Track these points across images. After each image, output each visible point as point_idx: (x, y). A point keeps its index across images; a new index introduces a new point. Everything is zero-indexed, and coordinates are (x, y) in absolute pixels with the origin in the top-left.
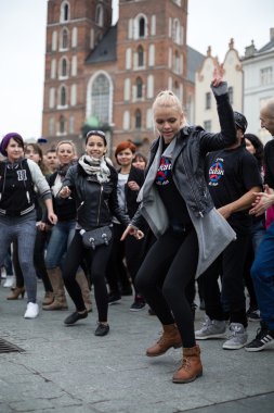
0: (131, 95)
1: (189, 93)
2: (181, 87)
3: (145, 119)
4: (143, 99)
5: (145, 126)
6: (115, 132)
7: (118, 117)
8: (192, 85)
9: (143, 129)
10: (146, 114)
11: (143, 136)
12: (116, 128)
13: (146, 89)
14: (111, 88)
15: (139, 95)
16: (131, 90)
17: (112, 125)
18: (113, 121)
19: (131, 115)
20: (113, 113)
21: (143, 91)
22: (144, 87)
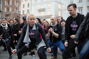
0: (6, 4)
1: (20, 4)
2: (18, 3)
3: (10, 10)
4: (9, 5)
5: (10, 11)
6: (3, 12)
7: (3, 9)
8: (20, 3)
9: (9, 12)
10: (10, 8)
11: (9, 13)
12: (3, 11)
13: (10, 3)
14: (2, 2)
15: (8, 4)
16: (7, 3)
17: (2, 11)
18: (2, 10)
19: (6, 9)
20: (2, 8)
21: (9, 4)
22: (9, 2)
